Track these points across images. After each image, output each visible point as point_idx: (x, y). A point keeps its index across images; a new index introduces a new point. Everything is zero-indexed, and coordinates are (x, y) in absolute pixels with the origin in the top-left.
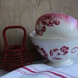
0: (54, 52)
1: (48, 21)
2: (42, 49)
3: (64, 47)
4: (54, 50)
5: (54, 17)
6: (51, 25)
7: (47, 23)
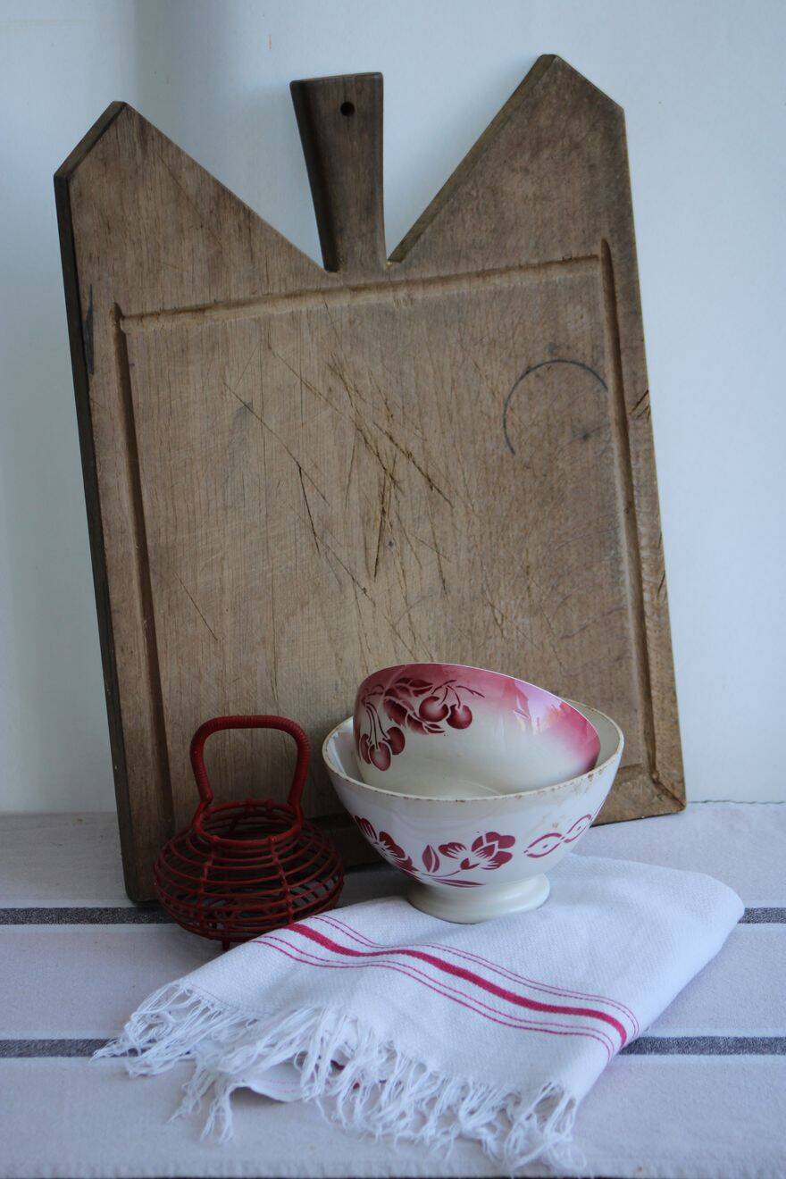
0: (442, 857)
1: (416, 702)
2: (385, 837)
3: (492, 836)
4: (444, 849)
5: (445, 687)
6: (431, 725)
7: (410, 712)
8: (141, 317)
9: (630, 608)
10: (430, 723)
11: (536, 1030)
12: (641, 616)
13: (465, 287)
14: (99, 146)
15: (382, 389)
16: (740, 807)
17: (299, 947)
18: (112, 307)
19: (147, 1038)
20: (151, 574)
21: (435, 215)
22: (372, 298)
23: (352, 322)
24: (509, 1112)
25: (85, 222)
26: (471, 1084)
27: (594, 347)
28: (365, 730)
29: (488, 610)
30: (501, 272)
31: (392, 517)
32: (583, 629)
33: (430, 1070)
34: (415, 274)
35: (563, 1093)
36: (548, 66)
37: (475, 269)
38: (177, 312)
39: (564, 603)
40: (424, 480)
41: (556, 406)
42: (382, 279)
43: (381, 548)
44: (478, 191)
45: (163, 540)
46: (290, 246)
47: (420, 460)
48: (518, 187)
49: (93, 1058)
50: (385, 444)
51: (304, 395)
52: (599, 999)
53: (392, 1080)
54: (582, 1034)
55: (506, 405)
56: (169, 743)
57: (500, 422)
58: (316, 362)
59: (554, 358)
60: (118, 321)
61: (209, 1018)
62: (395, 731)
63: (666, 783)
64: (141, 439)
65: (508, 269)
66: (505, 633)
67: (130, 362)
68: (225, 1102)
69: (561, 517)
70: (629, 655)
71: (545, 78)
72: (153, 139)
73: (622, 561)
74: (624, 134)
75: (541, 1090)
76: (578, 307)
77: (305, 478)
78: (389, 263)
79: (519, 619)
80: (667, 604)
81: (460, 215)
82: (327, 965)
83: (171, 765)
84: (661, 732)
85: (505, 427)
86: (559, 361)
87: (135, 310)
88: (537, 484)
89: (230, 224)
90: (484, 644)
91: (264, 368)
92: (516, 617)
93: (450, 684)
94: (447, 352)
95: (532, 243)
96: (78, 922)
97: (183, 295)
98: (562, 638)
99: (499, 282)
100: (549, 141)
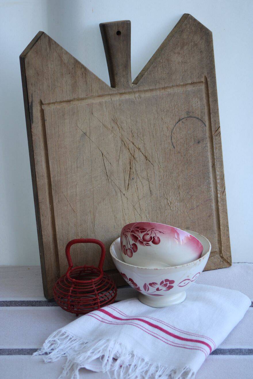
0: (150, 287)
1: (141, 235)
2: (131, 280)
3: (167, 280)
4: (150, 284)
5: (151, 230)
6: (146, 243)
7: (139, 239)
8: (49, 104)
9: (213, 199)
10: (146, 242)
11: (181, 347)
12: (217, 202)
13: (158, 93)
14: (35, 47)
15: (130, 127)
16: (250, 264)
17: (102, 317)
18: (39, 101)
19: (51, 348)
20: (52, 190)
21: (148, 68)
22: (127, 97)
23: (120, 105)
24: (172, 376)
25: (30, 73)
26: (159, 366)
27: (201, 112)
28: (124, 243)
29: (166, 200)
30: (170, 87)
31: (134, 170)
32: (198, 206)
33: (146, 361)
34: (141, 88)
35: (190, 370)
36: (186, 18)
37: (161, 87)
38: (61, 102)
39: (191, 198)
40: (144, 157)
41: (189, 132)
42: (130, 90)
43: (130, 180)
44: (163, 60)
45: (56, 179)
46: (99, 79)
47: (143, 151)
48: (176, 59)
49: (33, 356)
50: (131, 146)
51: (104, 130)
52: (203, 336)
53: (133, 364)
54: (197, 349)
55: (172, 132)
56: (58, 246)
57: (170, 138)
58: (108, 119)
59: (188, 116)
60: (41, 105)
61: (72, 341)
62: (134, 245)
63: (225, 257)
64: (49, 145)
65: (173, 86)
66: (171, 208)
67: (45, 119)
68: (77, 372)
69: (190, 169)
70: (213, 215)
71: (186, 22)
72: (53, 44)
73: (211, 184)
74: (212, 41)
75: (183, 369)
76: (196, 99)
77: (104, 157)
78: (133, 85)
79: (176, 203)
80: (226, 198)
81: (157, 69)
82: (111, 323)
83: (59, 253)
84: (223, 240)
85: (171, 139)
86: (190, 117)
87: (47, 102)
88: (182, 158)
89: (79, 72)
90: (164, 212)
91: (90, 120)
92: (175, 203)
93: (153, 229)
94: (152, 114)
95: (181, 78)
96: (28, 306)
97: (63, 96)
98: (190, 210)
99: (170, 91)
100: (187, 43)
